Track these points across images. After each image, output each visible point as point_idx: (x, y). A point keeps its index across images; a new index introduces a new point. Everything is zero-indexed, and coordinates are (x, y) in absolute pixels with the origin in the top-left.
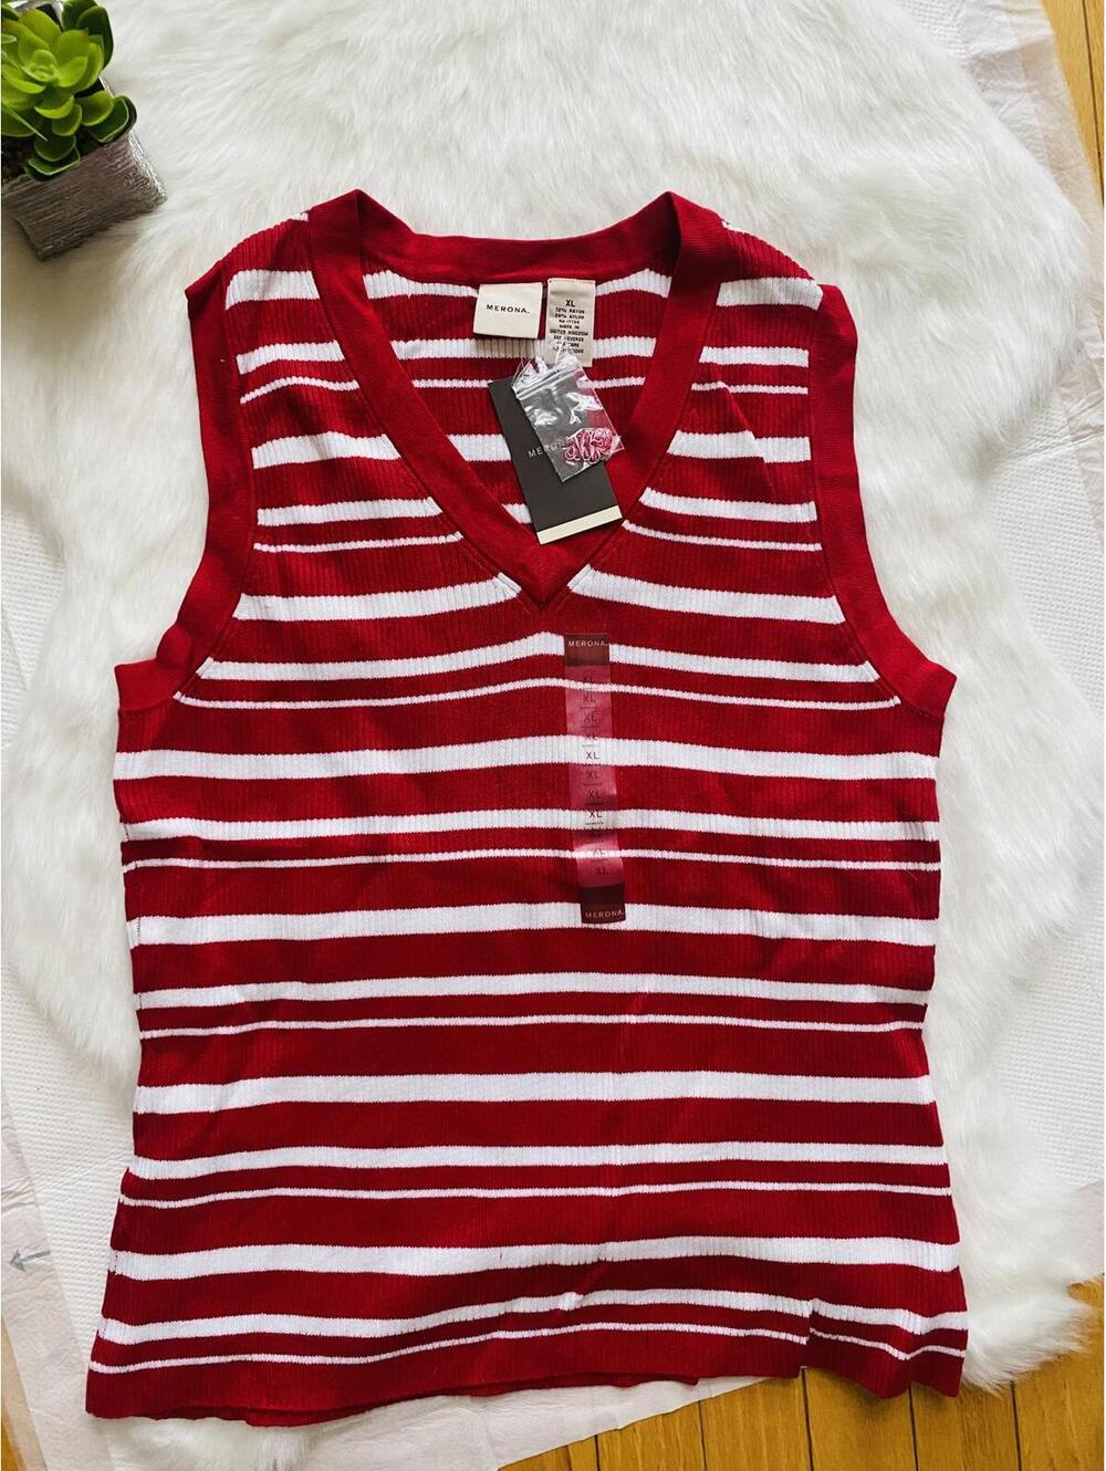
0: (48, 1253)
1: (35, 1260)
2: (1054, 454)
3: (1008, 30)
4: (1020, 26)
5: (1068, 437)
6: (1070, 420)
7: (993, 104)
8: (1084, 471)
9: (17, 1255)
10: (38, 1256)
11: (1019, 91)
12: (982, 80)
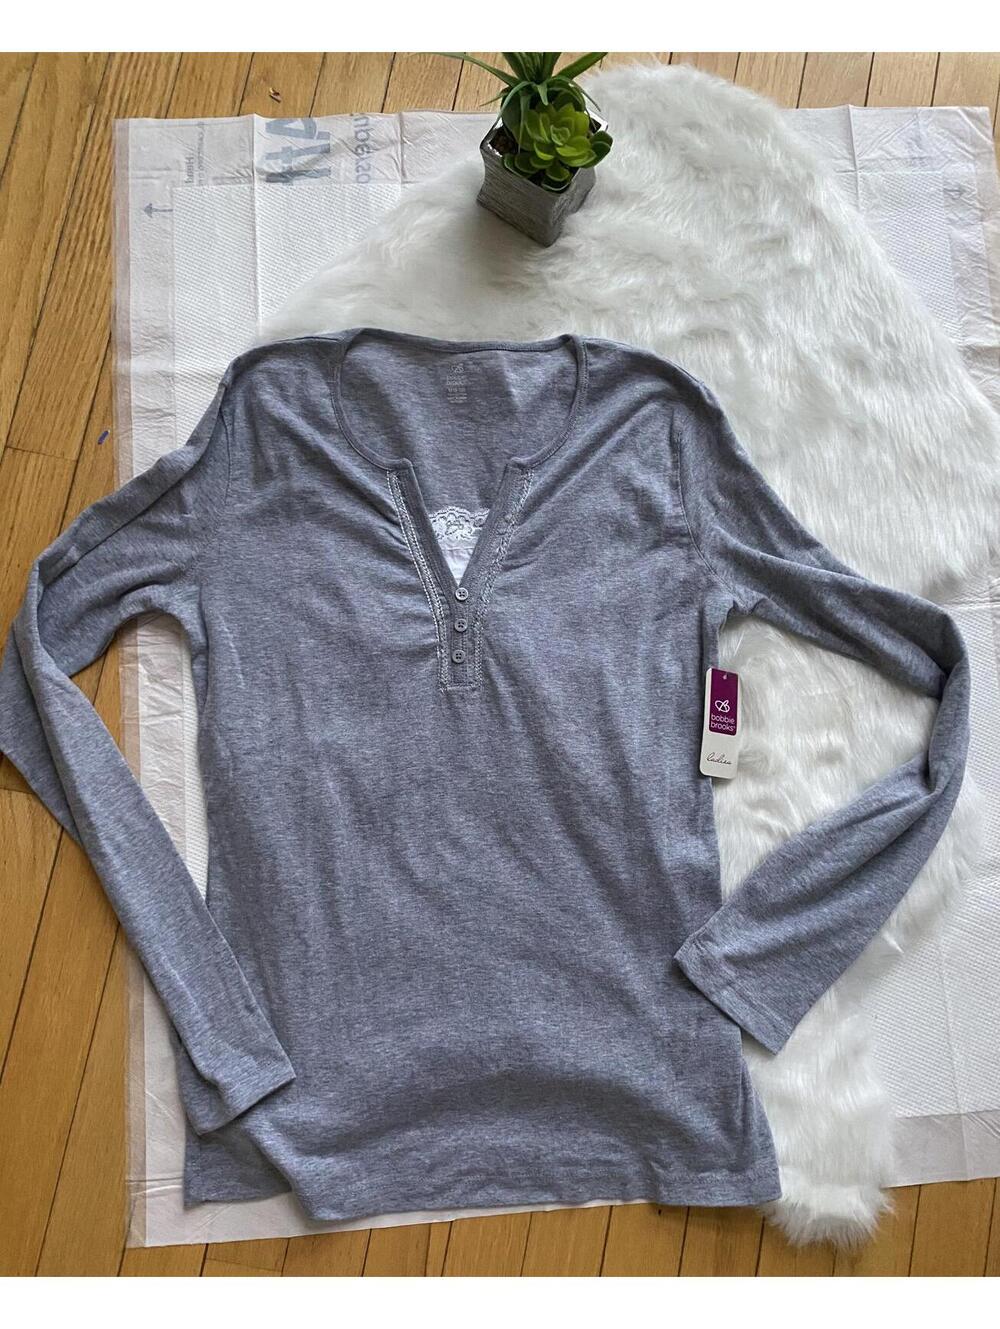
2: (975, 607)
3: (994, 335)
5: (988, 599)
6: (990, 588)
7: (976, 377)
8: (994, 622)
11: (994, 373)
12: (971, 361)
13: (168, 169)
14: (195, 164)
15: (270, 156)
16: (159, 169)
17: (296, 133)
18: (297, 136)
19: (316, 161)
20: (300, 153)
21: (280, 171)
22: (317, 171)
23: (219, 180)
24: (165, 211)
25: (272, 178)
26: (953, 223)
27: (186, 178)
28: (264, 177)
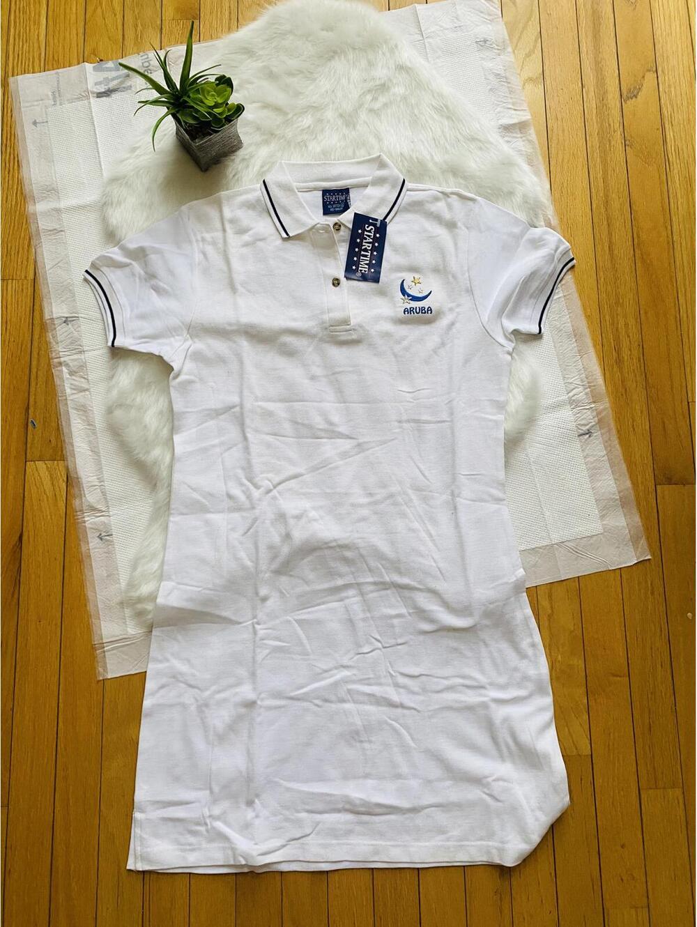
0: (112, 535)
1: (108, 538)
3: (514, 116)
4: (519, 115)
7: (508, 142)
9: (100, 534)
10: (108, 536)
11: (517, 138)
12: (503, 133)
13: (42, 100)
14: (57, 95)
15: (96, 84)
16: (37, 101)
17: (110, 70)
18: (111, 71)
19: (122, 82)
20: (113, 79)
21: (103, 90)
22: (124, 88)
23: (71, 101)
24: (43, 122)
25: (100, 95)
26: (483, 59)
27: (53, 103)
28: (95, 95)
